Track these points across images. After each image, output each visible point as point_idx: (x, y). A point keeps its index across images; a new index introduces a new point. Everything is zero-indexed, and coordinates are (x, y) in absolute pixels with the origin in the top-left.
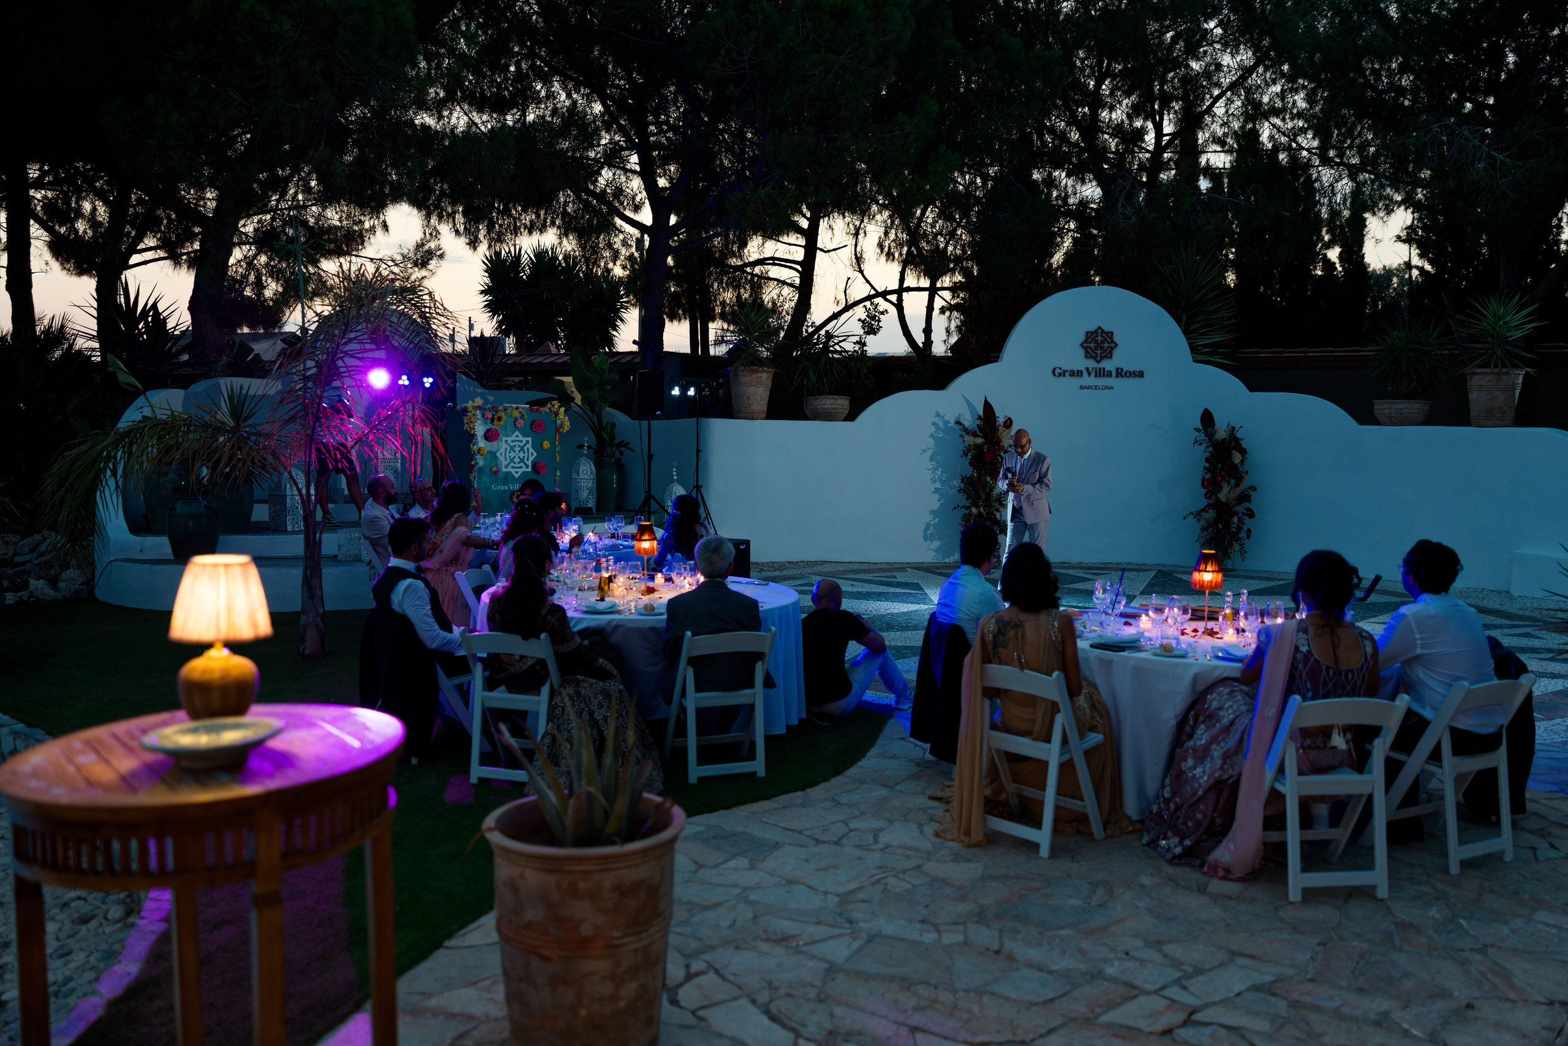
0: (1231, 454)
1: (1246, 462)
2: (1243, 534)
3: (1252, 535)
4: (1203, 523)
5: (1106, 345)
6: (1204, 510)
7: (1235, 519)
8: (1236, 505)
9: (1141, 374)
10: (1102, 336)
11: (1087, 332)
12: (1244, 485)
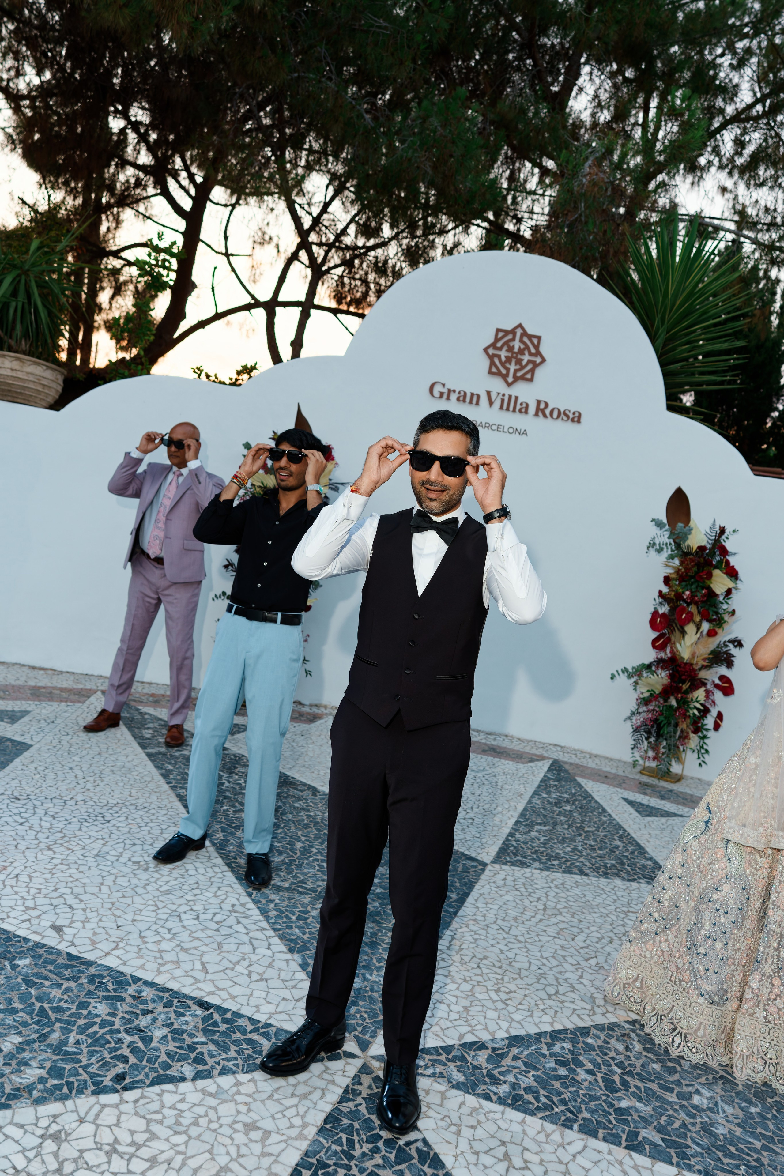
0: (710, 576)
1: (734, 594)
2: (709, 721)
3: (724, 724)
4: (644, 691)
5: (526, 358)
6: (648, 667)
7: (700, 694)
8: (704, 667)
9: (577, 418)
10: (521, 341)
11: (498, 330)
12: (724, 636)
